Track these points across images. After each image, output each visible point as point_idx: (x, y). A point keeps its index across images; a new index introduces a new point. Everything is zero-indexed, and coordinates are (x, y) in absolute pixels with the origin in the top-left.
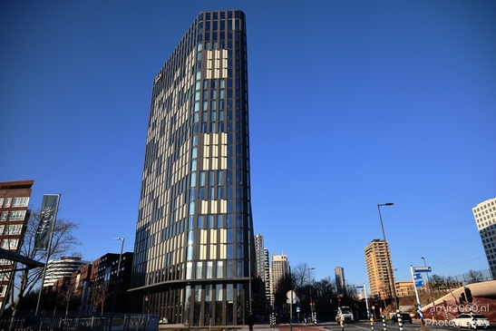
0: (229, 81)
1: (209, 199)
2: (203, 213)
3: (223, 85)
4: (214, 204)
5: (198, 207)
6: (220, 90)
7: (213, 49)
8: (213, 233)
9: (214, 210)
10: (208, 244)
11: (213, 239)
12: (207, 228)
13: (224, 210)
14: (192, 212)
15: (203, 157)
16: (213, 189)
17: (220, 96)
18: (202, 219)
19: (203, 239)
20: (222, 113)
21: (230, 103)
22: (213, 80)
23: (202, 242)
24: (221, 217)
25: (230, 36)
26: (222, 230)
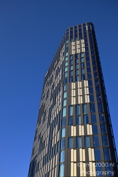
0: (87, 53)
1: (77, 124)
2: (72, 135)
3: (83, 55)
4: (81, 128)
5: (69, 132)
6: (81, 58)
7: (75, 40)
8: (82, 152)
9: (82, 133)
10: (78, 161)
11: (83, 157)
12: (77, 148)
13: (90, 132)
14: (64, 135)
15: (71, 97)
16: (80, 118)
17: (81, 61)
18: (72, 141)
19: (73, 158)
20: (83, 70)
21: (88, 64)
22: (76, 55)
23: (72, 160)
24: (88, 139)
25: (85, 33)
26: (89, 149)
